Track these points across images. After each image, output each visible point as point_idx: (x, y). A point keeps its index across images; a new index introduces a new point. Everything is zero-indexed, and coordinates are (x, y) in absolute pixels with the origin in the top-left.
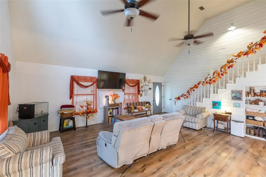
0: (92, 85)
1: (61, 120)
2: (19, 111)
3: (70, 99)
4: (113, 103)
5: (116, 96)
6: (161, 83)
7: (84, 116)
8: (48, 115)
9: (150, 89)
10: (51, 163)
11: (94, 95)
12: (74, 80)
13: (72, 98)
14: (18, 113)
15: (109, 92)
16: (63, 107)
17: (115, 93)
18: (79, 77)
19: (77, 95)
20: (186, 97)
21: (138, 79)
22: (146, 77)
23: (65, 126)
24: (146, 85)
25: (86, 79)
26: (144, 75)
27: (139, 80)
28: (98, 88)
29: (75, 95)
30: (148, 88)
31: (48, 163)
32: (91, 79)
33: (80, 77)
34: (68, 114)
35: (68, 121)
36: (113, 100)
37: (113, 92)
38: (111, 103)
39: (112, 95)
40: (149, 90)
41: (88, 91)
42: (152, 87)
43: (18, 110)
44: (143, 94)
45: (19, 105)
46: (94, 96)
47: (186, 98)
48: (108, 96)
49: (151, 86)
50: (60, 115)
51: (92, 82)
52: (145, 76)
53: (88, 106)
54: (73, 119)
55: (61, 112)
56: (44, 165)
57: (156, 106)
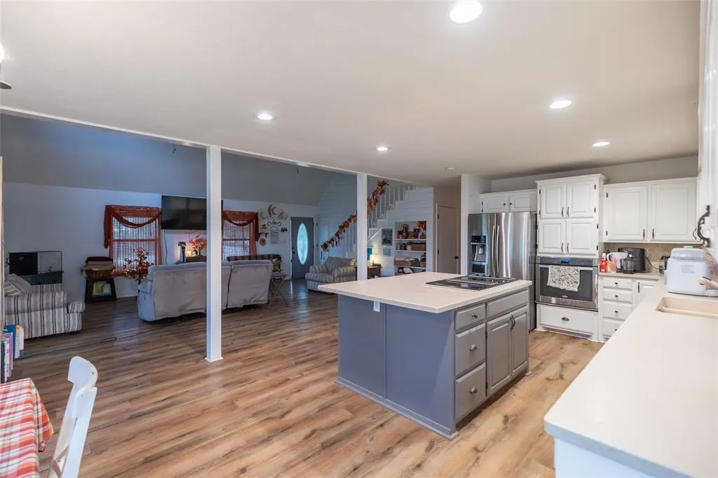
0: (149, 222)
1: (87, 282)
2: (10, 264)
3: (106, 247)
4: (194, 255)
5: (202, 243)
6: (313, 218)
7: (134, 277)
8: (61, 272)
9: (284, 230)
10: (66, 309)
11: (155, 240)
12: (113, 214)
13: (109, 247)
14: (9, 266)
15: (187, 235)
16: (90, 259)
17: (200, 237)
18: (122, 208)
19: (119, 241)
20: (335, 243)
21: (255, 211)
22: (273, 207)
23: (95, 293)
24: (274, 223)
25: (135, 211)
26: (269, 204)
27: (257, 213)
28: (162, 228)
29: (115, 240)
30: (280, 228)
31: (62, 309)
32: (147, 212)
33: (125, 207)
34: (100, 271)
35: (103, 286)
36: (195, 250)
37: (196, 235)
38: (190, 255)
39: (194, 240)
40: (280, 233)
41: (143, 233)
42: (289, 227)
43: (9, 262)
44: (268, 239)
45: (10, 254)
46: (156, 243)
47: (335, 245)
48: (184, 243)
49: (288, 224)
50: (85, 274)
51: (151, 217)
52: (271, 206)
53: (141, 260)
54: (111, 282)
55: (87, 268)
56: (56, 310)
57: (301, 264)
